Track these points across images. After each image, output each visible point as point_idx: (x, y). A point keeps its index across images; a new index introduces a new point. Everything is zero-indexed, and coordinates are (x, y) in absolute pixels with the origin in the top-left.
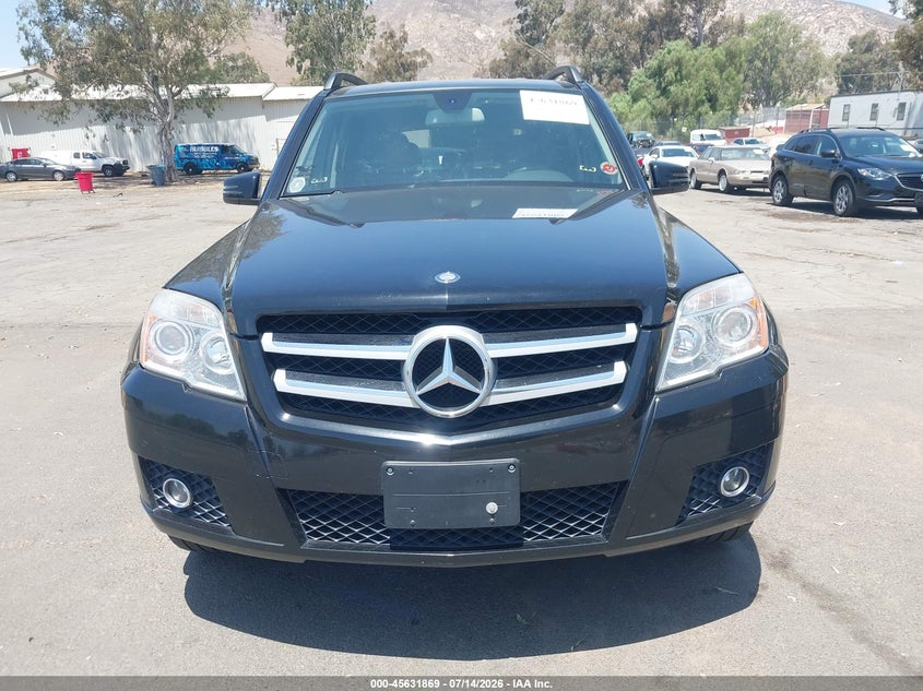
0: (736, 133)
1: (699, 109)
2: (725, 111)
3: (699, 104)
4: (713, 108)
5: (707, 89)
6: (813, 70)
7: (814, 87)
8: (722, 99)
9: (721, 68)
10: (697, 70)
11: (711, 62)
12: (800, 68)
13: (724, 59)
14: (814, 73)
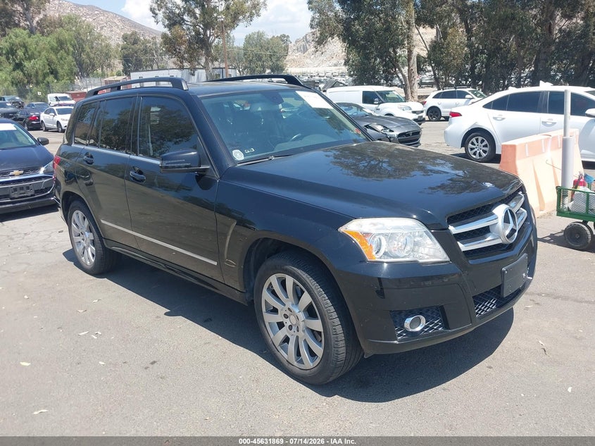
0: (78, 95)
1: (47, 79)
2: (66, 80)
3: (45, 76)
4: (56, 77)
5: (49, 65)
6: (107, 54)
7: (109, 66)
8: (61, 72)
9: (55, 51)
10: (39, 52)
11: (48, 46)
12: (98, 53)
13: (56, 45)
14: (108, 56)
